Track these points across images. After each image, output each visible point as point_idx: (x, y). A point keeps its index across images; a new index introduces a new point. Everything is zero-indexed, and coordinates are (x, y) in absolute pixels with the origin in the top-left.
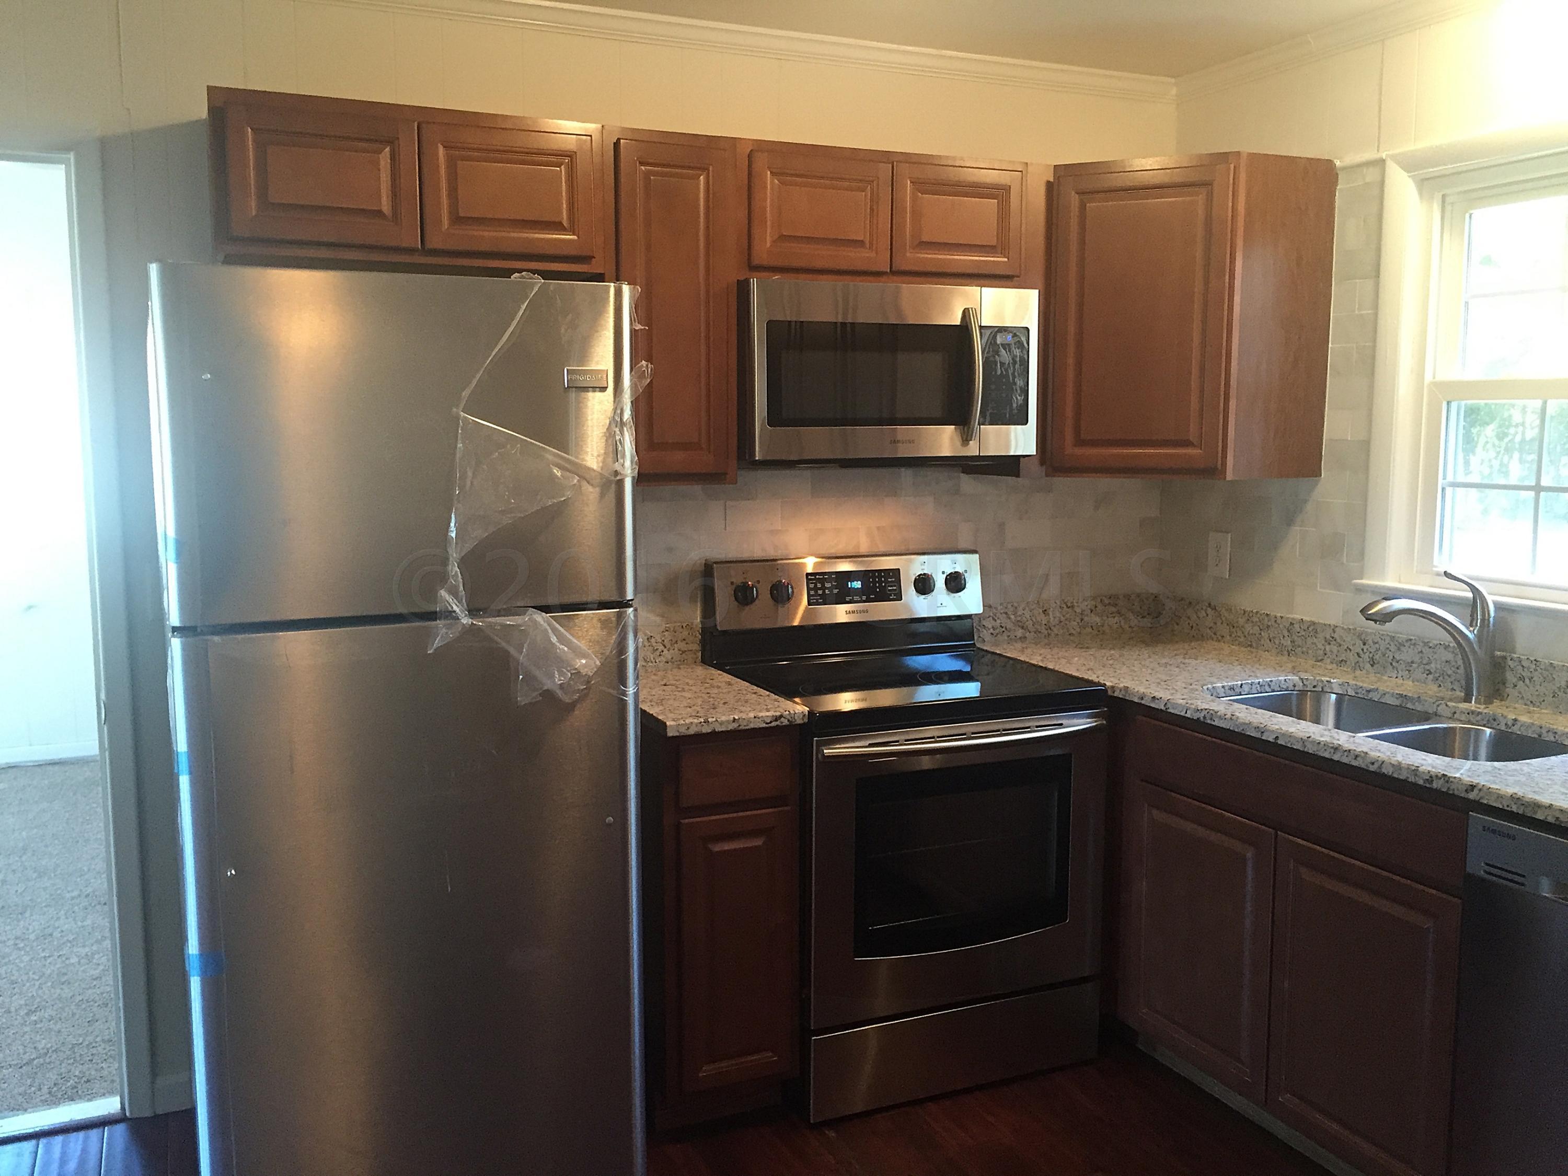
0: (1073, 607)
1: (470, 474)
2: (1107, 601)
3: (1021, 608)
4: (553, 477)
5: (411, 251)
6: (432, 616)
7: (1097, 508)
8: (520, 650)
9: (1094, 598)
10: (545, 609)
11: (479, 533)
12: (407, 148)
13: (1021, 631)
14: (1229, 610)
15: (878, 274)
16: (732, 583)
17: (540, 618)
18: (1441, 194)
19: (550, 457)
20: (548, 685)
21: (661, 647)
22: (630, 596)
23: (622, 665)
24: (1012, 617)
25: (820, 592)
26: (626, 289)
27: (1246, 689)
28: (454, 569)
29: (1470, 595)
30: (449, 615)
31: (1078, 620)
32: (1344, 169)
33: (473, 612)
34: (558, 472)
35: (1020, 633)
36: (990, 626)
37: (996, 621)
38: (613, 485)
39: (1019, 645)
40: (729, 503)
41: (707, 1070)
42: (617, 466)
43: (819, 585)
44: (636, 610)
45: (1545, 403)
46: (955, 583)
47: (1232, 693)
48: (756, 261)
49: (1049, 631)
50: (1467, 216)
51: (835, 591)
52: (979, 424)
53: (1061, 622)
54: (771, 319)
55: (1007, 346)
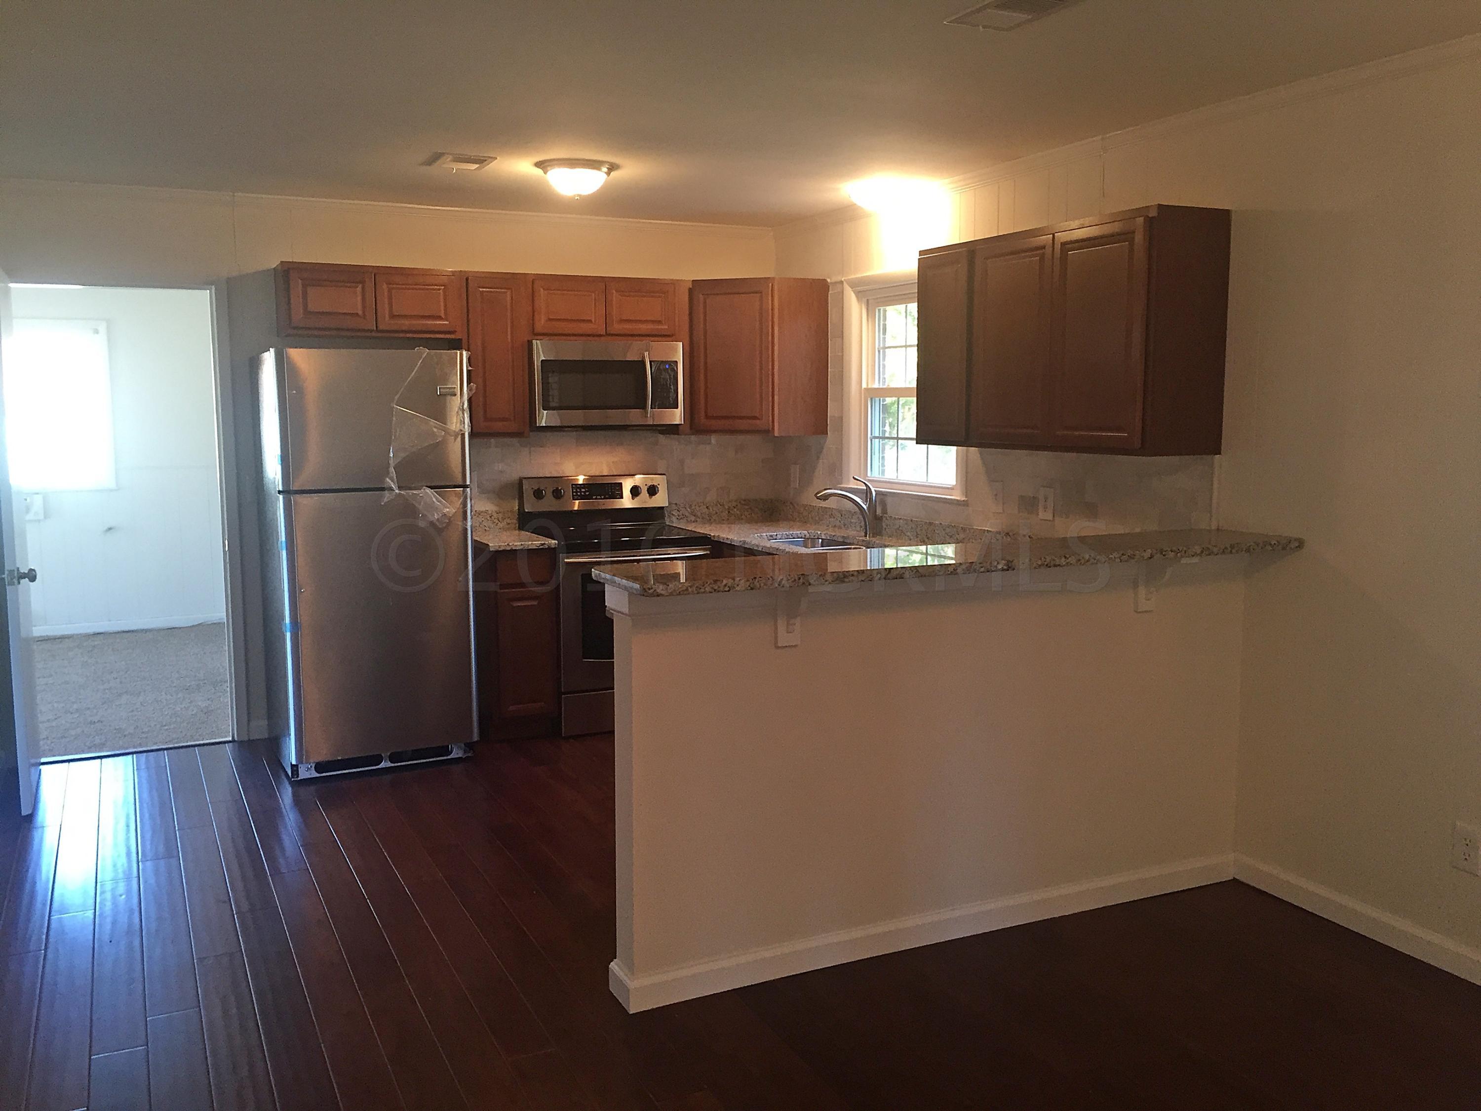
0: (724, 505)
1: (398, 430)
2: (743, 502)
3: (693, 505)
4: (433, 432)
5: (371, 331)
6: (383, 489)
7: (736, 452)
8: (420, 504)
9: (736, 501)
10: (431, 487)
11: (402, 455)
12: (370, 285)
13: (695, 517)
14: (798, 505)
15: (600, 336)
16: (532, 489)
17: (428, 490)
18: (866, 299)
19: (431, 423)
20: (431, 519)
21: (497, 521)
22: (468, 483)
23: (465, 513)
24: (689, 510)
25: (579, 494)
26: (464, 353)
27: (779, 537)
28: (392, 470)
29: (865, 488)
30: (391, 489)
31: (727, 512)
32: (831, 283)
33: (400, 488)
34: (435, 430)
35: (693, 518)
36: (673, 513)
37: (677, 510)
38: (460, 436)
39: (694, 524)
40: (532, 449)
41: (511, 708)
42: (462, 429)
43: (578, 490)
44: (471, 490)
45: (898, 399)
46: (652, 491)
47: (771, 538)
48: (536, 331)
49: (711, 518)
50: (877, 311)
51: (587, 493)
52: (651, 408)
53: (717, 513)
54: (544, 359)
55: (666, 370)
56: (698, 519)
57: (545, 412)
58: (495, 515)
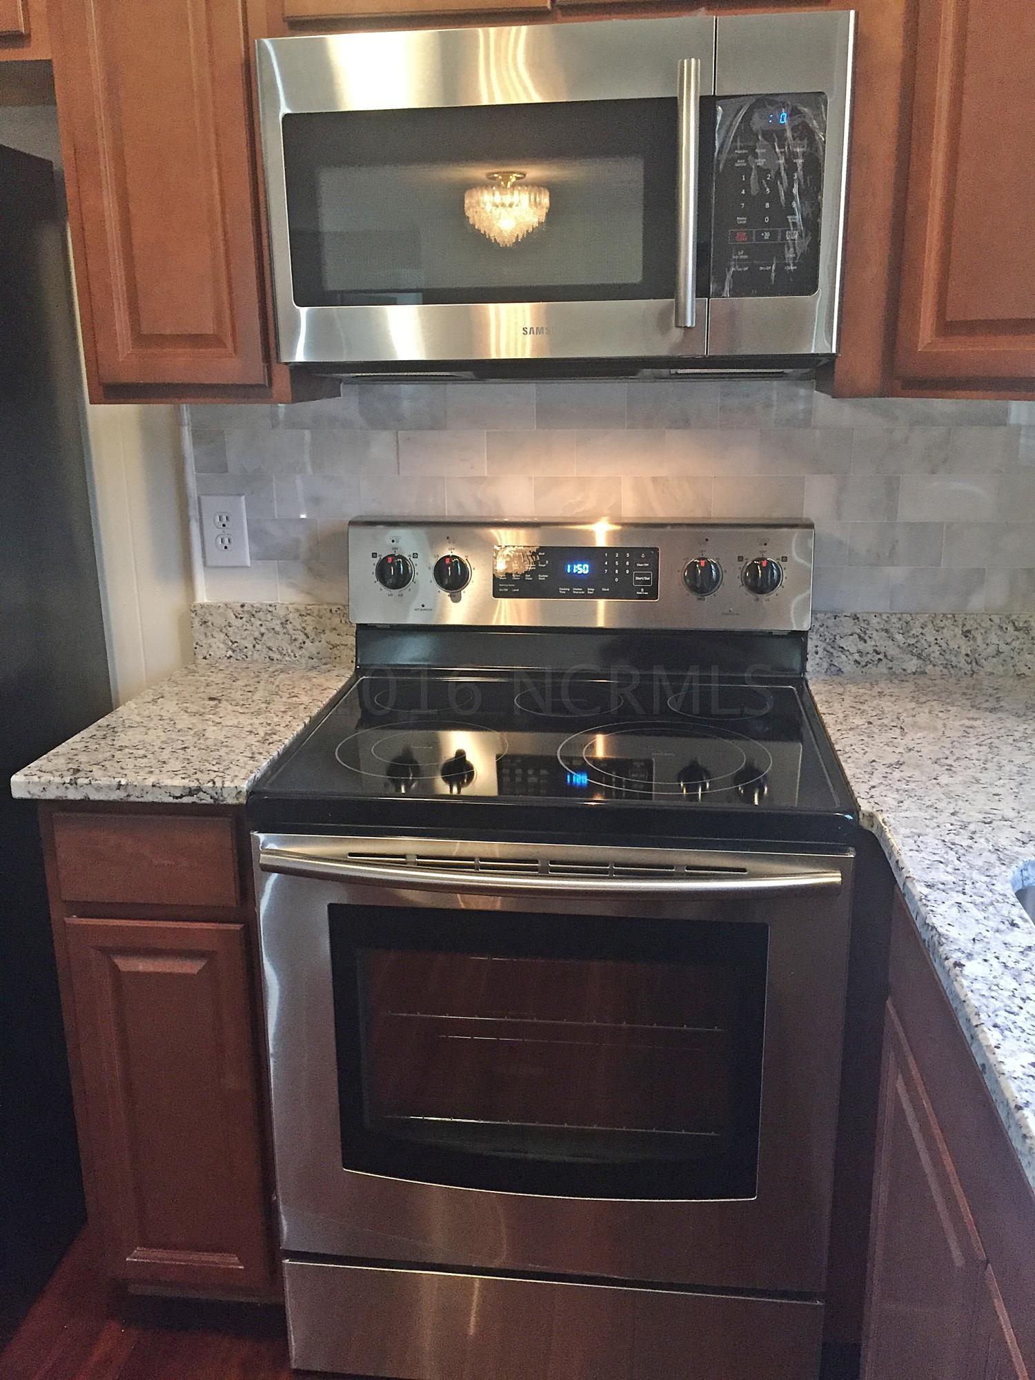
3: (918, 624)
13: (915, 661)
16: (375, 555)
21: (301, 637)
24: (899, 637)
35: (912, 664)
36: (853, 649)
37: (865, 642)
40: (403, 434)
41: (137, 1256)
46: (760, 577)
49: (975, 667)
51: (542, 577)
52: (702, 290)
53: (999, 653)
54: (289, 111)
55: (774, 135)
56: (929, 668)
57: (303, 311)
58: (297, 622)
